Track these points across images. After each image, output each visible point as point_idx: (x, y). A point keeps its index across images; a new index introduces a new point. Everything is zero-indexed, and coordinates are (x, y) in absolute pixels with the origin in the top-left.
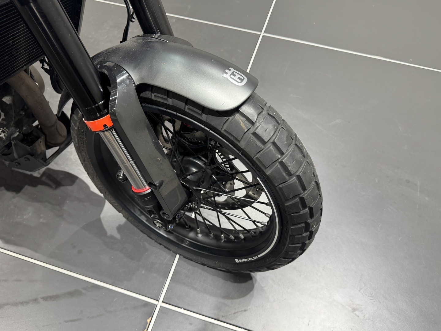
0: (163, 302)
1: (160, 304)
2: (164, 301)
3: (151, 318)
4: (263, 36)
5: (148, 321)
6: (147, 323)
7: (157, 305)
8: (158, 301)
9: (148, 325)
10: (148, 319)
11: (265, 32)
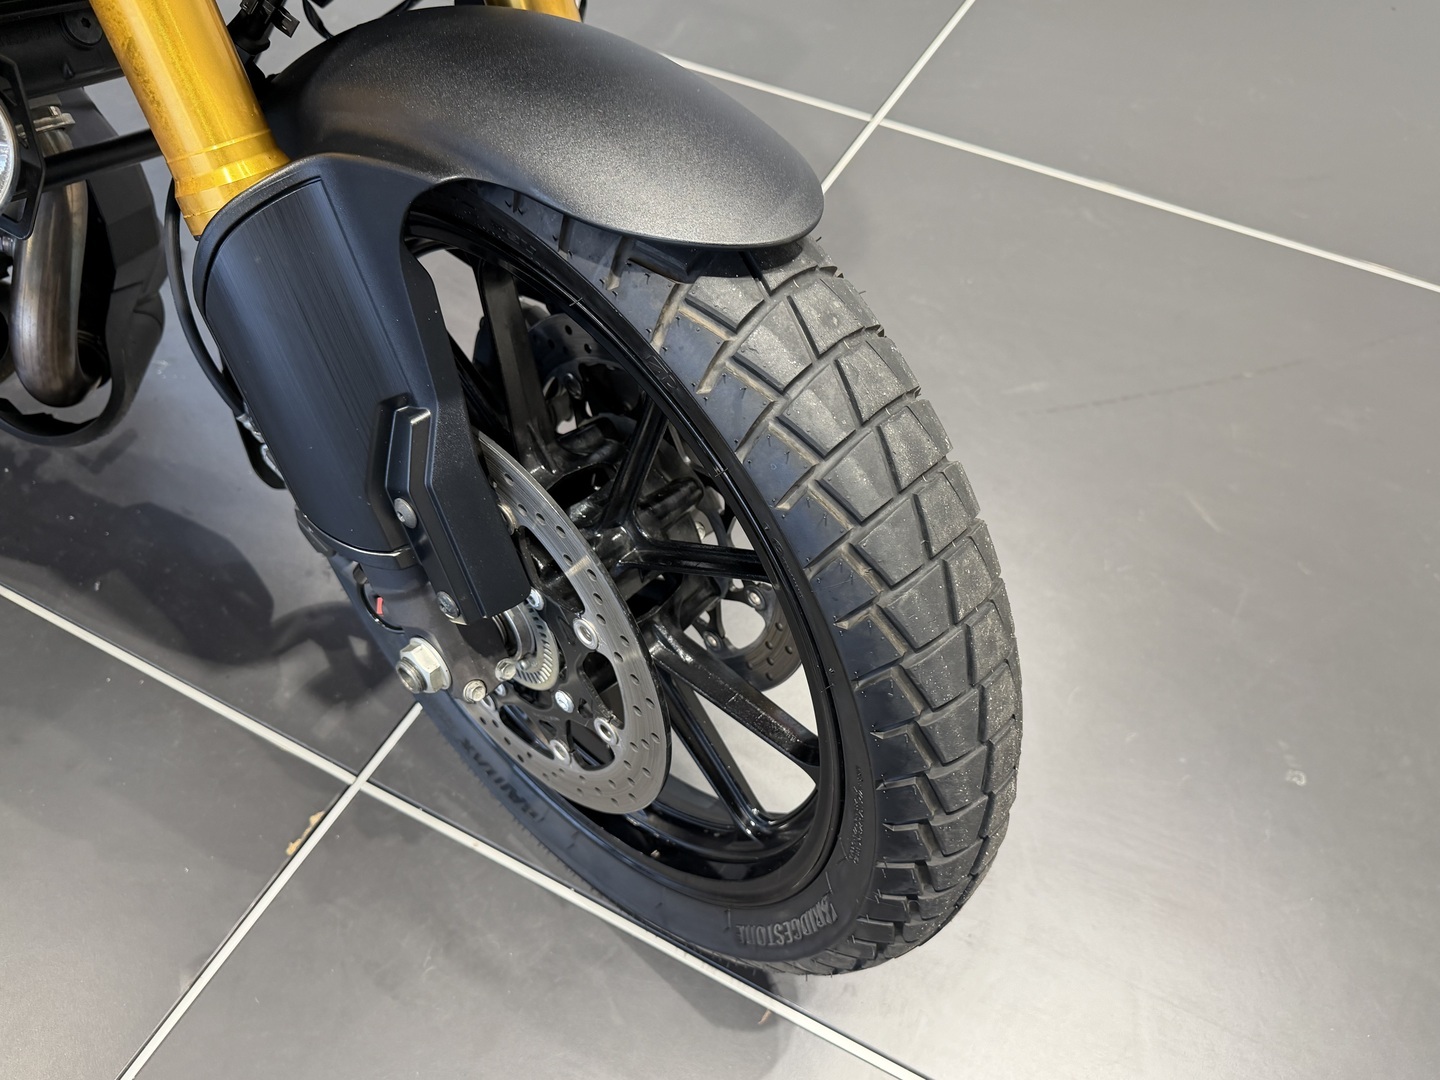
0: (368, 781)
1: (360, 784)
2: (373, 780)
3: (321, 814)
4: (879, 128)
5: (314, 820)
6: (307, 824)
7: (348, 787)
8: (357, 776)
9: (308, 830)
10: (314, 814)
11: (888, 117)
